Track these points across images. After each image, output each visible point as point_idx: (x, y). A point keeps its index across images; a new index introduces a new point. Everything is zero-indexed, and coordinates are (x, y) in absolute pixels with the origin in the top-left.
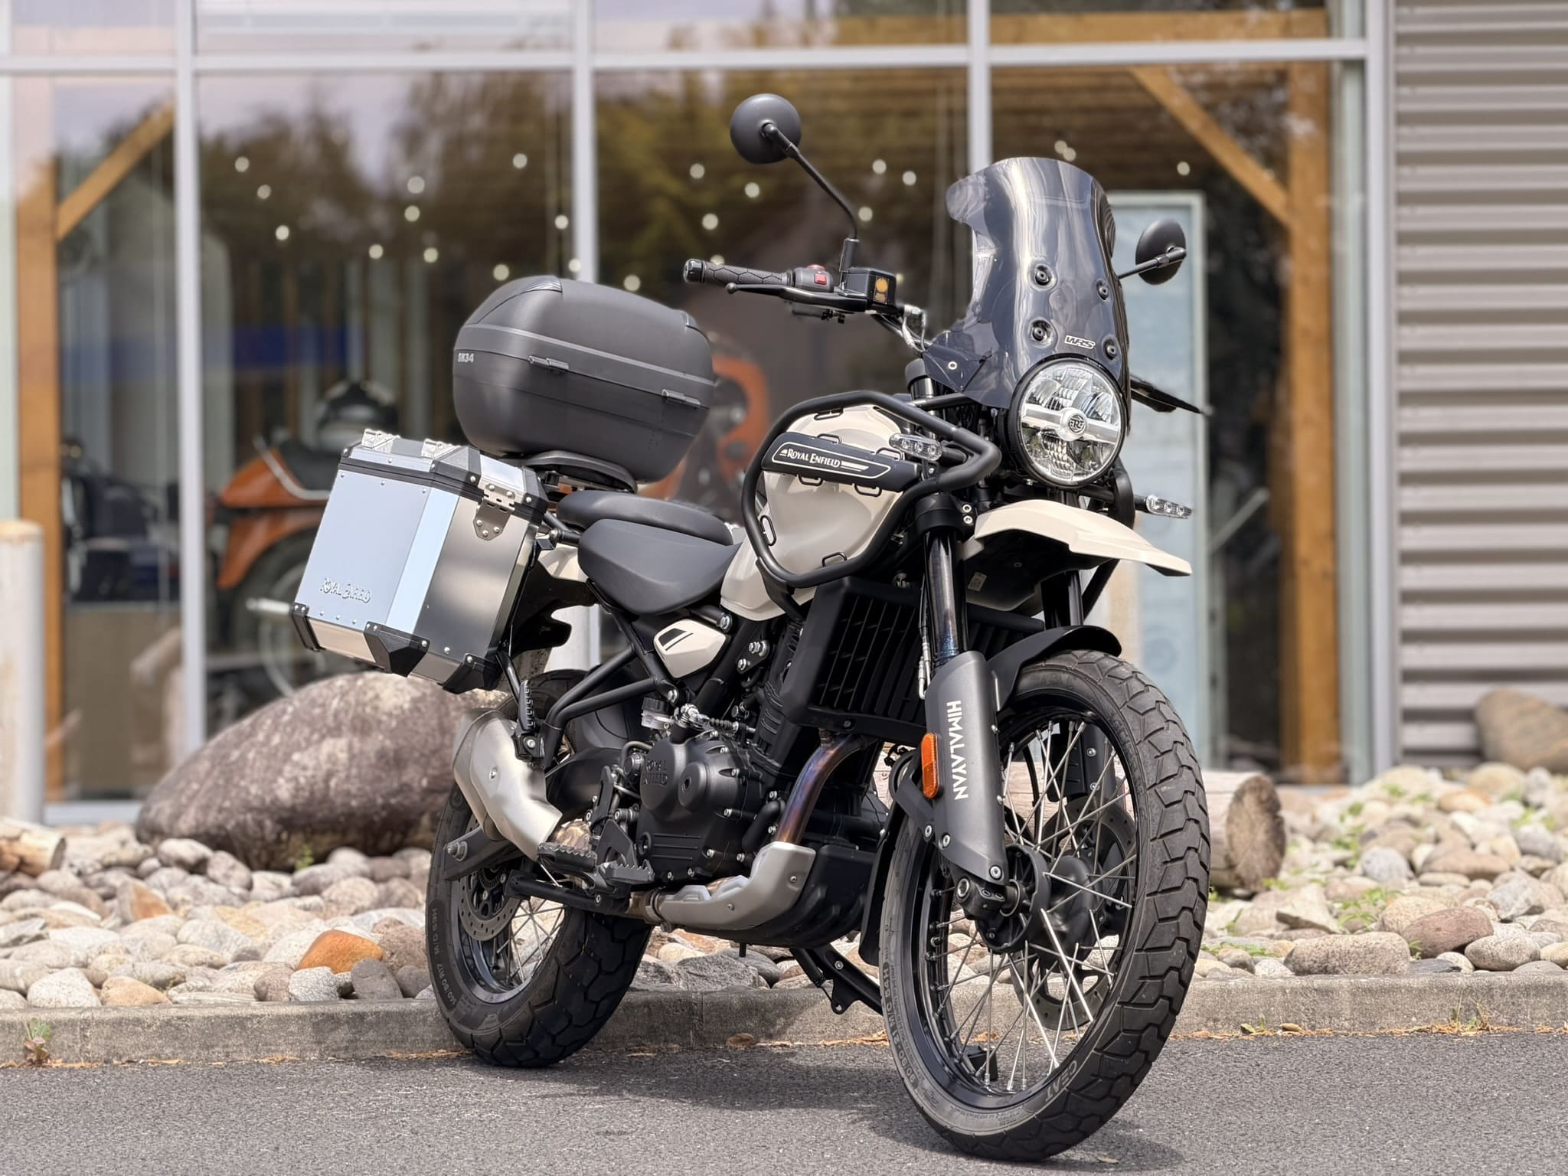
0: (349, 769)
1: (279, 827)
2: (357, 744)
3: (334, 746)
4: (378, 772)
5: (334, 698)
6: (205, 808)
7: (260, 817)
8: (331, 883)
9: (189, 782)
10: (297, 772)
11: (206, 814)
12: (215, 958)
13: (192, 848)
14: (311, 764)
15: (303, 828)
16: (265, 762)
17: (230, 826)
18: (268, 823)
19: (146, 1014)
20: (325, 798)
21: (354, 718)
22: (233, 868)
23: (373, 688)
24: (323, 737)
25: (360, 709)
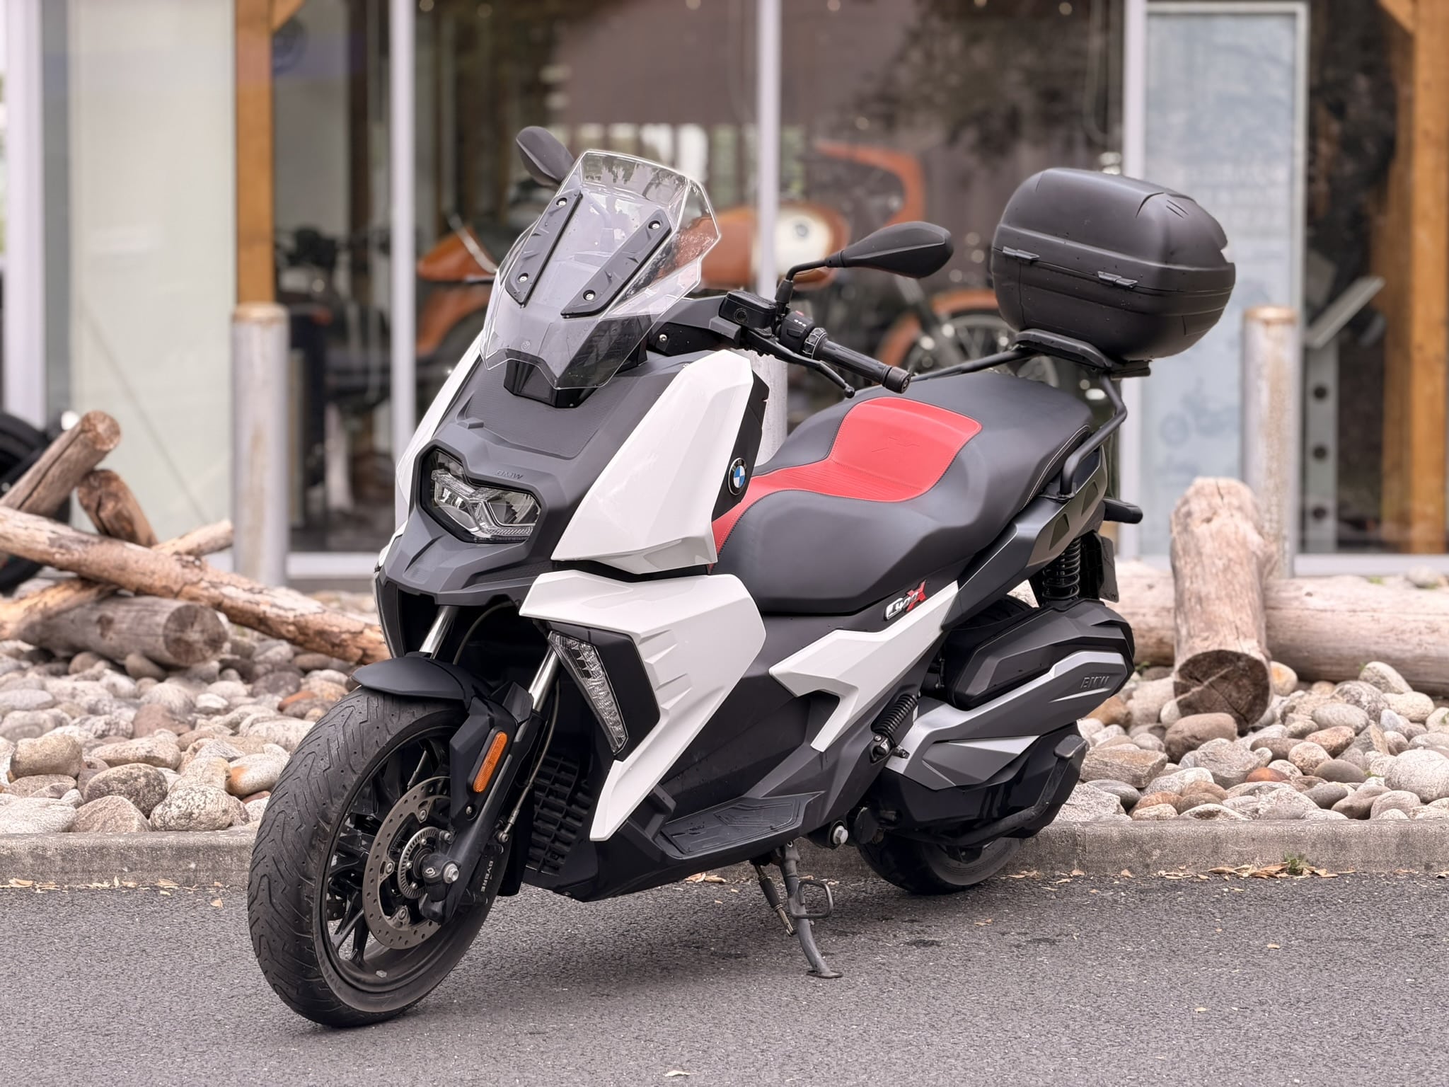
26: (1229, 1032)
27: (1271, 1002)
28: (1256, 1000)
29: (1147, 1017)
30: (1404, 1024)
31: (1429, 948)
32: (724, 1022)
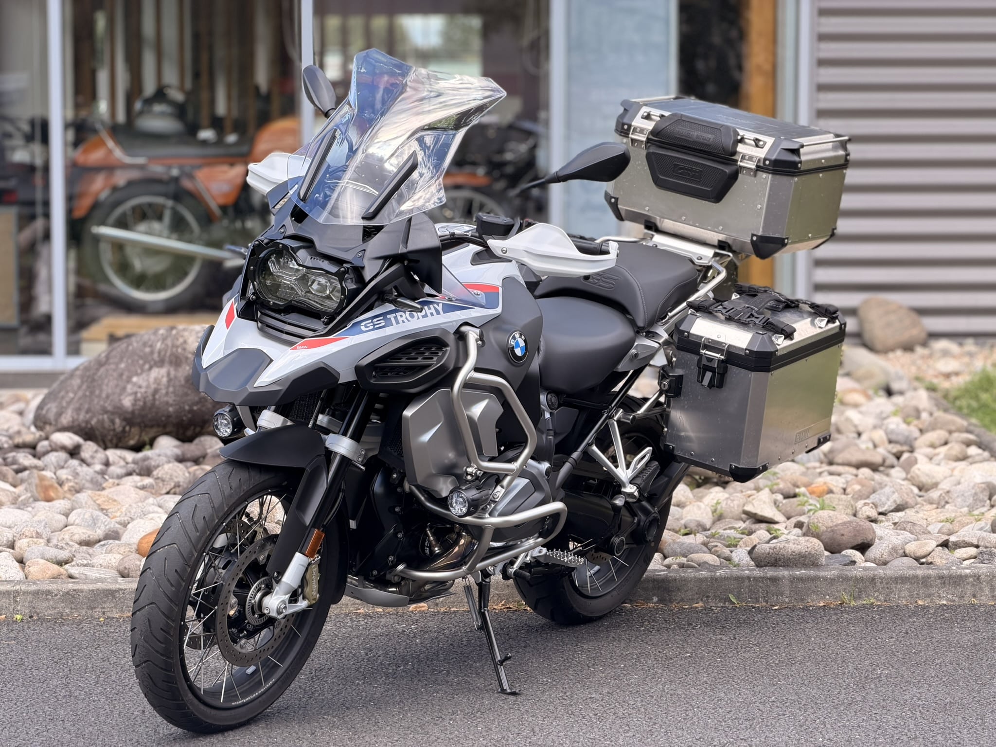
0: (168, 387)
1: (124, 423)
2: (173, 373)
3: (159, 373)
4: (186, 390)
5: (158, 341)
6: (78, 410)
7: (112, 417)
8: (158, 466)
9: (67, 392)
10: (135, 389)
11: (78, 414)
12: (91, 537)
13: (70, 438)
14: (144, 384)
15: (139, 425)
16: (115, 382)
17: (94, 422)
18: (117, 421)
19: (53, 587)
20: (153, 405)
21: (170, 355)
22: (96, 451)
23: (182, 336)
24: (150, 368)
25: (174, 350)
26: (417, 736)
27: (459, 712)
28: (451, 711)
29: (371, 726)
30: (537, 729)
31: (589, 667)
32: (83, 733)
